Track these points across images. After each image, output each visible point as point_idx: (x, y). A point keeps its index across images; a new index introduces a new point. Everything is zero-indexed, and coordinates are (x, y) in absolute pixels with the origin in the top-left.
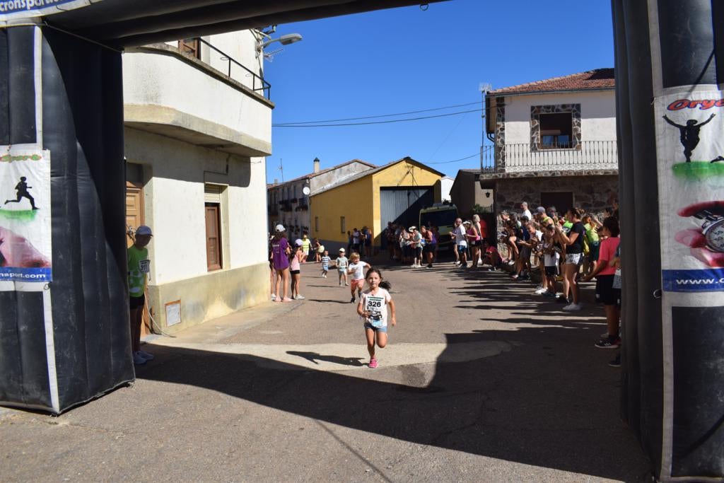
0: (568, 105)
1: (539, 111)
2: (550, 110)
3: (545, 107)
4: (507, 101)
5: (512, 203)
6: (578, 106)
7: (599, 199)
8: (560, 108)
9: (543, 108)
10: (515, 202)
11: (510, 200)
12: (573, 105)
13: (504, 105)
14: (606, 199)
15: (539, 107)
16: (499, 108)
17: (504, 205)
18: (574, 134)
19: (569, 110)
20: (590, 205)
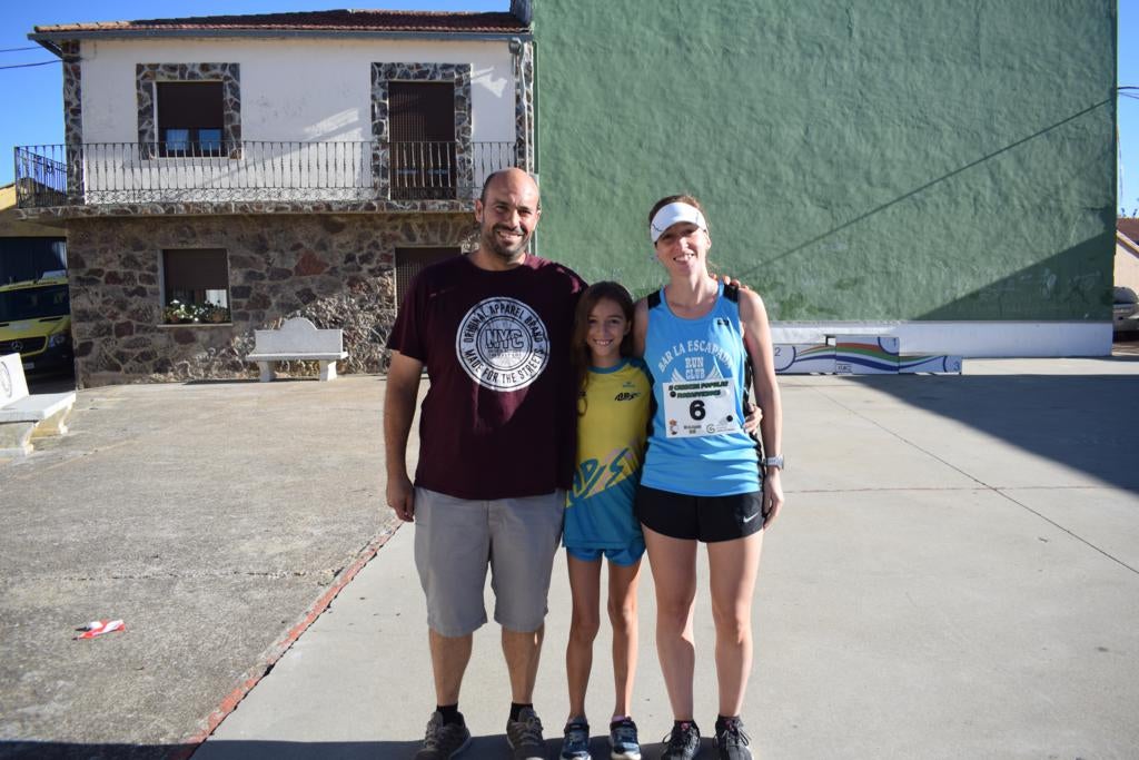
0: (214, 66)
1: (154, 76)
2: (177, 73)
3: (165, 66)
4: (86, 50)
5: (99, 272)
6: (235, 68)
7: (277, 264)
8: (197, 70)
9: (160, 69)
10: (107, 270)
11: (96, 267)
12: (224, 66)
13: (78, 59)
14: (292, 263)
15: (156, 66)
16: (69, 66)
17: (82, 275)
18: (228, 127)
19: (217, 76)
20: (262, 277)
